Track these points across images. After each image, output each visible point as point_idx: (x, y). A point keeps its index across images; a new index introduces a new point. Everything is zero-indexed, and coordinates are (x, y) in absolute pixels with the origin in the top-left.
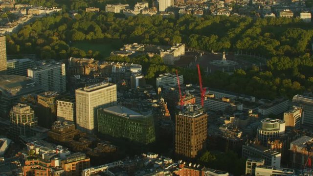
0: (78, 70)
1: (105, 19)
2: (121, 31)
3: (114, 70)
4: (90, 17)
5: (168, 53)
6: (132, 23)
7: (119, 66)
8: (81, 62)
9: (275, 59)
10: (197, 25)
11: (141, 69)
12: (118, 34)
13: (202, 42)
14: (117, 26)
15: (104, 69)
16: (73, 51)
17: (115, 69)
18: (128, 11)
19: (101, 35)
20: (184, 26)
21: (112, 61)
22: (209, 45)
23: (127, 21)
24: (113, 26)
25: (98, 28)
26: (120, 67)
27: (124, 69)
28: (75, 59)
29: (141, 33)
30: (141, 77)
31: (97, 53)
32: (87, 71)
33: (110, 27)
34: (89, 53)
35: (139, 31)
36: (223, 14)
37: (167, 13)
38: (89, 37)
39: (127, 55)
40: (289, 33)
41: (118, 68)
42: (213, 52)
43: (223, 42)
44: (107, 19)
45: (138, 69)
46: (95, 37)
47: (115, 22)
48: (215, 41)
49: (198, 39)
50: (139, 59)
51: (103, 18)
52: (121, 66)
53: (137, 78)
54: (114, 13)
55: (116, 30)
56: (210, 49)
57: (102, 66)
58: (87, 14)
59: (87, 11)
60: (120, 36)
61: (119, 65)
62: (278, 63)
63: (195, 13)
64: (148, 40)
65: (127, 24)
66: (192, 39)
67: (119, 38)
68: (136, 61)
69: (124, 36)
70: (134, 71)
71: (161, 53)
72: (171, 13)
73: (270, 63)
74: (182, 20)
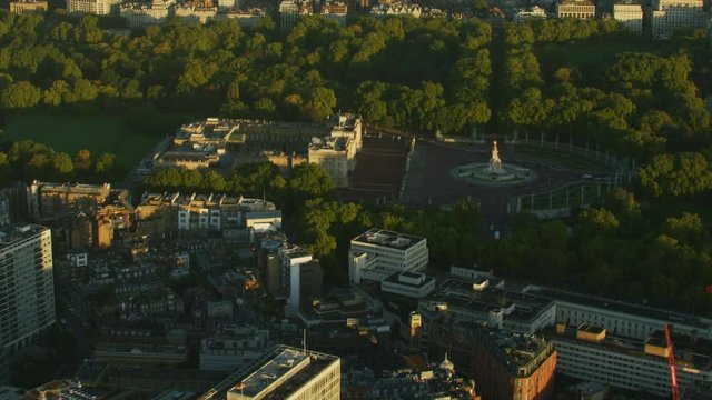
0: (76, 234)
1: (77, 36)
2: (140, 73)
3: (184, 222)
4: (31, 30)
5: (333, 152)
6: (166, 47)
7: (198, 206)
8: (71, 197)
9: (665, 163)
10: (354, 50)
11: (280, 219)
12: (136, 83)
13: (401, 106)
14: (125, 57)
15: (150, 218)
16: (31, 156)
17: (187, 218)
18: (135, 7)
19: (89, 90)
20: (316, 54)
21: (172, 191)
22: (427, 114)
23: (147, 42)
24: (113, 59)
25: (71, 68)
26: (202, 210)
27: (219, 218)
28: (48, 187)
29: (204, 80)
30: (308, 259)
31: (108, 158)
32: (105, 236)
33: (105, 62)
34: (81, 160)
35: (196, 75)
36: (403, 11)
37: (246, 12)
38: (53, 97)
39: (207, 164)
40: (627, 68)
41: (197, 214)
42: (438, 134)
43: (467, 105)
44: (83, 35)
45: (272, 220)
46: (72, 98)
47: (111, 45)
48: (443, 102)
49: (386, 98)
50: (254, 177)
51: (71, 33)
52: (205, 206)
53: (294, 261)
54: (94, 15)
55: (125, 73)
56: (430, 127)
57: (145, 211)
58: (20, 21)
59: (12, 9)
60: (143, 88)
61: (200, 203)
62: (674, 175)
63: (327, 12)
64: (241, 106)
65: (149, 52)
66: (369, 97)
67: (140, 95)
68: (246, 186)
69: (155, 90)
70: (257, 227)
71: (311, 151)
72: (256, 13)
73: (650, 174)
74: (301, 32)
